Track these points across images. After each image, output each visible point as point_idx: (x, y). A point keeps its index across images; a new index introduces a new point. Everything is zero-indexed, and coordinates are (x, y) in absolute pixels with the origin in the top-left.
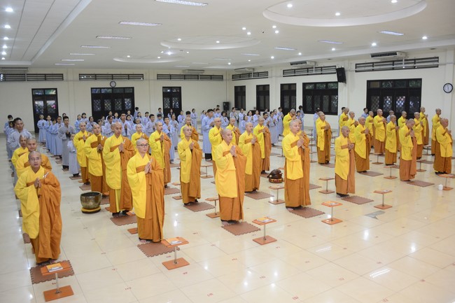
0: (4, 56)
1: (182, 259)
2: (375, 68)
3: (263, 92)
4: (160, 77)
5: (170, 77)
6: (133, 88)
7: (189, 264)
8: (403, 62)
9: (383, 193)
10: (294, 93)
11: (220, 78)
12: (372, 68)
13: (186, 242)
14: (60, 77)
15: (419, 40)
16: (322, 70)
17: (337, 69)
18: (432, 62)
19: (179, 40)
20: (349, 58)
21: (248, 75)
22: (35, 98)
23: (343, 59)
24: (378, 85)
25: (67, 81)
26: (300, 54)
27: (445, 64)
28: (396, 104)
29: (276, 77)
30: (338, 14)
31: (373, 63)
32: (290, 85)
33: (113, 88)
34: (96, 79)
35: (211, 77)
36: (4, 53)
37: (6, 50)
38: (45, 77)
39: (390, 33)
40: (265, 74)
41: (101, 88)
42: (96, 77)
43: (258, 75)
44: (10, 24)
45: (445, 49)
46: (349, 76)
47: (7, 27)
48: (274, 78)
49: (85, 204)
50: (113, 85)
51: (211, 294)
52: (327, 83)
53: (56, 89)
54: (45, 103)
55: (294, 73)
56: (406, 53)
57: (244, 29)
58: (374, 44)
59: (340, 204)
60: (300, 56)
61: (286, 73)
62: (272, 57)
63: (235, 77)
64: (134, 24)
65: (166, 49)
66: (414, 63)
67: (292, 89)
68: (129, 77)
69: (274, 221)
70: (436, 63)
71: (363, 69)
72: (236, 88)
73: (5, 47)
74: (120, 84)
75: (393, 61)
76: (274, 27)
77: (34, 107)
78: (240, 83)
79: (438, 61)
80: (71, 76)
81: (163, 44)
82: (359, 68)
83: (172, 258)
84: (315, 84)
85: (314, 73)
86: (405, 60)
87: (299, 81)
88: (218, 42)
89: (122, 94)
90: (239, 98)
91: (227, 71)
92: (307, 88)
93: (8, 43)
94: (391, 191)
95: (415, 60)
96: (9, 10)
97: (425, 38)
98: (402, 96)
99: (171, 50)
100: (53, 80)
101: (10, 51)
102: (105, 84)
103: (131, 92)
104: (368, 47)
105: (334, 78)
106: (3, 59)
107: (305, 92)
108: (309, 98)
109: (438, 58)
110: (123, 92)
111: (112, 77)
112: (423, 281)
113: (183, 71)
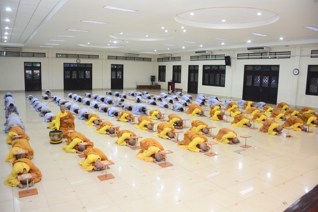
0: (6, 40)
1: (111, 174)
2: (250, 57)
3: (177, 70)
4: (110, 57)
5: (117, 58)
6: (91, 64)
7: (114, 178)
8: (268, 54)
9: (246, 138)
10: (197, 71)
11: (149, 60)
12: (248, 57)
13: (113, 164)
14: (43, 55)
15: (278, 40)
16: (215, 57)
17: (225, 57)
18: (287, 55)
19: (122, 33)
20: (234, 50)
21: (168, 59)
22: (26, 68)
23: (229, 50)
24: (251, 69)
25: (48, 58)
26: (201, 46)
27: (294, 56)
28: (263, 81)
29: (186, 60)
30: (224, 21)
31: (249, 54)
32: (194, 66)
33: (78, 64)
34: (67, 57)
35: (144, 59)
36: (6, 38)
37: (7, 36)
38: (34, 55)
39: (258, 34)
40: (179, 59)
41: (70, 64)
42: (67, 56)
43: (174, 59)
44: (9, 19)
45: (295, 46)
46: (233, 61)
47: (8, 20)
48: (184, 61)
49: (52, 138)
50: (78, 62)
51: (126, 197)
52: (218, 66)
53: (40, 63)
54: (33, 72)
55: (197, 58)
56: (270, 48)
57: (163, 28)
58: (249, 41)
59: (216, 144)
60: (201, 48)
61: (192, 58)
62: (184, 48)
63: (159, 60)
64: (91, 22)
65: (113, 39)
66: (275, 55)
67: (196, 69)
68: (89, 57)
69: (172, 152)
70: (289, 55)
71: (242, 57)
72: (160, 66)
73: (6, 33)
74: (83, 61)
75: (262, 53)
76: (183, 27)
77: (26, 74)
78: (162, 64)
79: (290, 54)
80: (51, 54)
81: (111, 36)
82: (240, 56)
83: (104, 174)
84: (211, 66)
85: (210, 59)
86: (270, 53)
87: (201, 64)
88: (147, 36)
89: (84, 68)
90: (162, 73)
91: (154, 55)
92: (206, 68)
93: (8, 31)
94: (250, 137)
95: (275, 53)
96: (8, 9)
97: (281, 39)
98: (267, 76)
99: (116, 40)
100: (38, 57)
101: (10, 37)
102: (73, 61)
103: (90, 67)
104: (245, 43)
105: (223, 63)
106: (6, 41)
107: (204, 71)
108: (207, 75)
109: (290, 52)
110: (84, 66)
111: (78, 56)
112: (263, 193)
113: (125, 54)
